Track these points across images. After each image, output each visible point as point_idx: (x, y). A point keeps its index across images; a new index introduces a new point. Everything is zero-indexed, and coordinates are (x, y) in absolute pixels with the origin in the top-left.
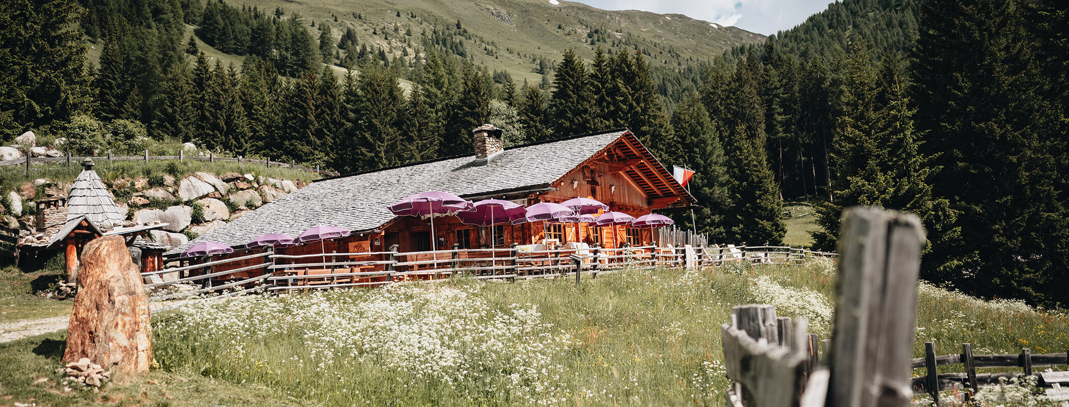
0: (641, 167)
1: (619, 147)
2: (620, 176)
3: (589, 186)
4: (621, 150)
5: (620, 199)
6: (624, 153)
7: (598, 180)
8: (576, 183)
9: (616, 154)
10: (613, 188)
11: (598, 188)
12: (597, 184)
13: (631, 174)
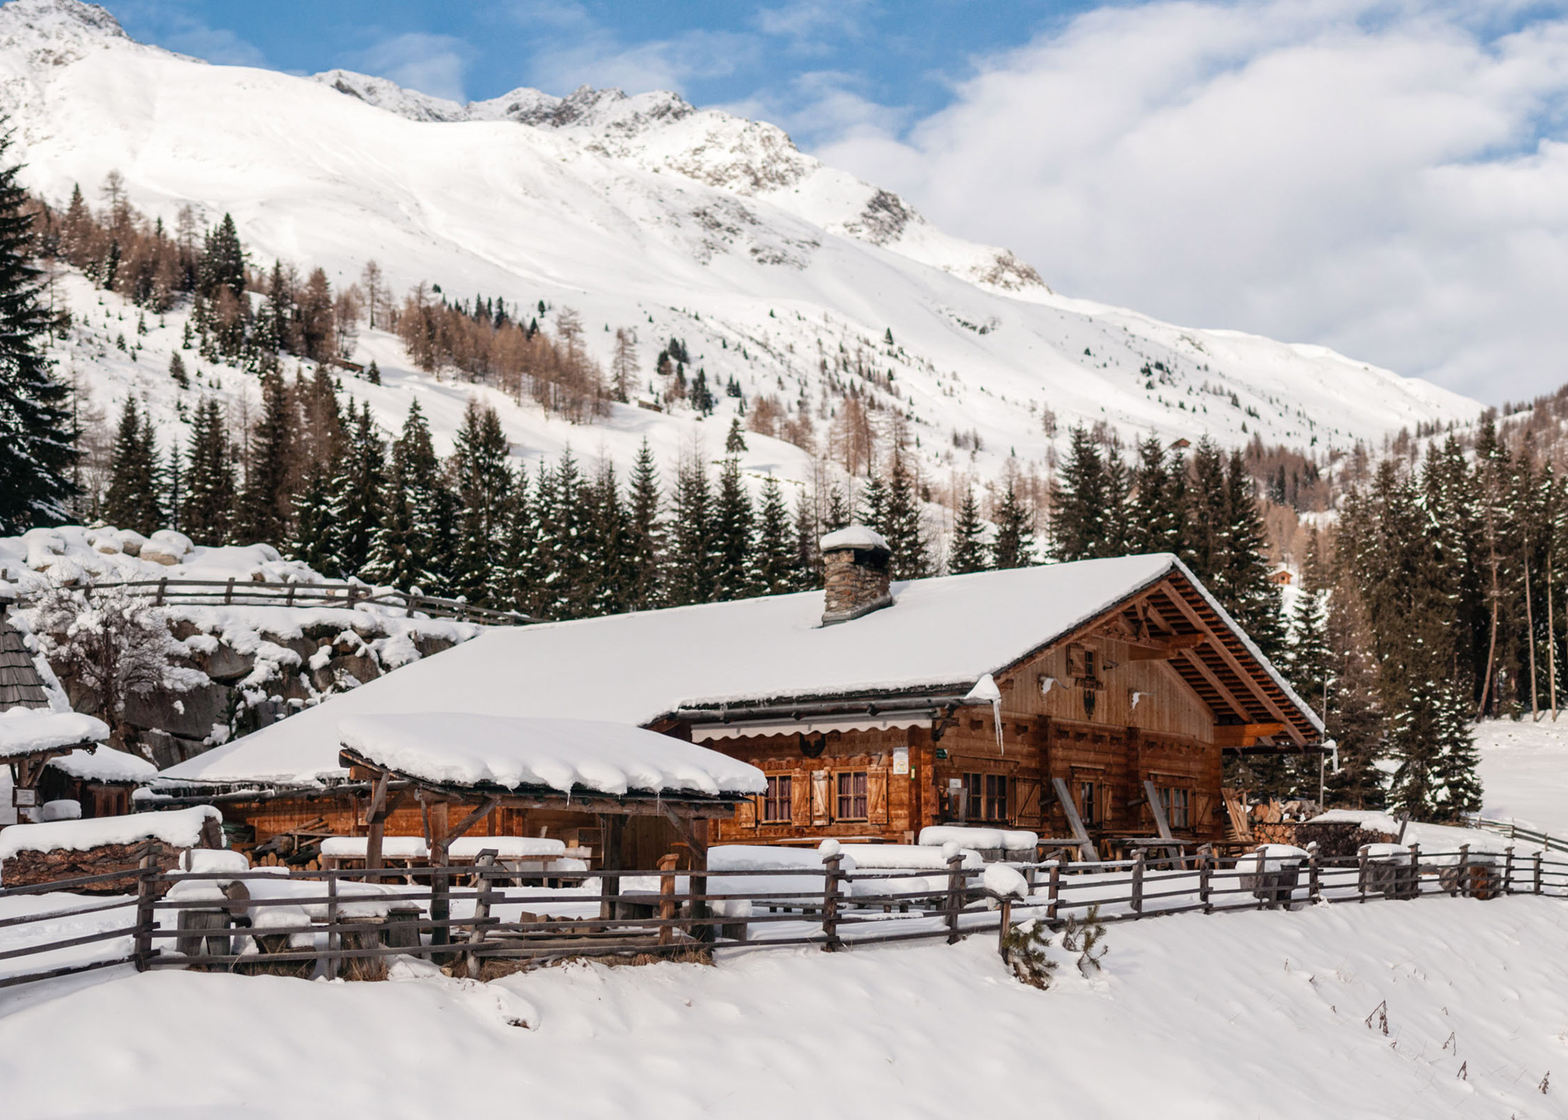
0: (1206, 652)
1: (1155, 605)
2: (1153, 672)
3: (1080, 689)
4: (1161, 612)
5: (1151, 722)
6: (1167, 619)
7: (1103, 676)
8: (1048, 684)
9: (1148, 620)
10: (1136, 697)
11: (1100, 695)
12: (1098, 685)
13: (1182, 666)
